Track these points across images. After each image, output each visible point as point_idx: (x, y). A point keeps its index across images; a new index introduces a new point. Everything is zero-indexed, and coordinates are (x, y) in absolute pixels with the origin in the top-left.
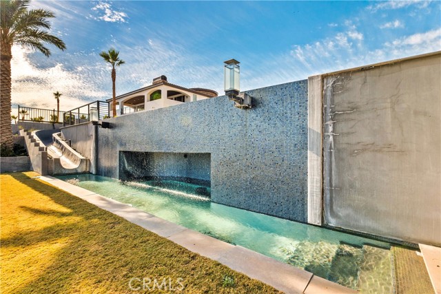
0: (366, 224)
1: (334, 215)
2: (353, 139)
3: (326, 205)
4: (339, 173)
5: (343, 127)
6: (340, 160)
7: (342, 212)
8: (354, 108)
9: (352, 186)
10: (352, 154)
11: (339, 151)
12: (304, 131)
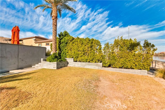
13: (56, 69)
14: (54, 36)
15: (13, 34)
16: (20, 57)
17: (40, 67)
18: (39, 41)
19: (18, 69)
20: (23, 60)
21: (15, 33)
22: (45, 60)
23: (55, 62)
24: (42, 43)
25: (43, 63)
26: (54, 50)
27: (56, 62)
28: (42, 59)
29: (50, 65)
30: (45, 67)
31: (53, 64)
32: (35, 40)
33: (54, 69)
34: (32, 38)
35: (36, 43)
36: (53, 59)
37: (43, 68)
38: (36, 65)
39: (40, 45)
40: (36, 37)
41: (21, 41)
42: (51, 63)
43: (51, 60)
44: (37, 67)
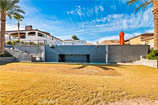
0: (113, 62)
1: (109, 61)
2: (111, 53)
3: (109, 60)
4: (110, 56)
5: (110, 51)
6: (110, 55)
7: (110, 61)
8: (111, 49)
9: (111, 58)
10: (111, 54)
11: (110, 54)
12: (106, 52)
13: (156, 67)
14: (156, 32)
15: (120, 37)
16: (123, 54)
17: (139, 63)
18: (145, 39)
19: (122, 62)
20: (125, 56)
21: (121, 36)
22: (145, 58)
23: (155, 59)
24: (150, 40)
25: (142, 60)
26: (156, 47)
27: (157, 60)
28: (141, 56)
29: (149, 63)
30: (144, 64)
31: (153, 62)
32: (141, 38)
33: (154, 67)
34: (138, 37)
35: (142, 41)
36: (153, 56)
37: (142, 65)
38: (137, 62)
39: (147, 42)
40: (142, 35)
41: (128, 42)
42: (151, 60)
43: (150, 58)
44: (137, 63)
